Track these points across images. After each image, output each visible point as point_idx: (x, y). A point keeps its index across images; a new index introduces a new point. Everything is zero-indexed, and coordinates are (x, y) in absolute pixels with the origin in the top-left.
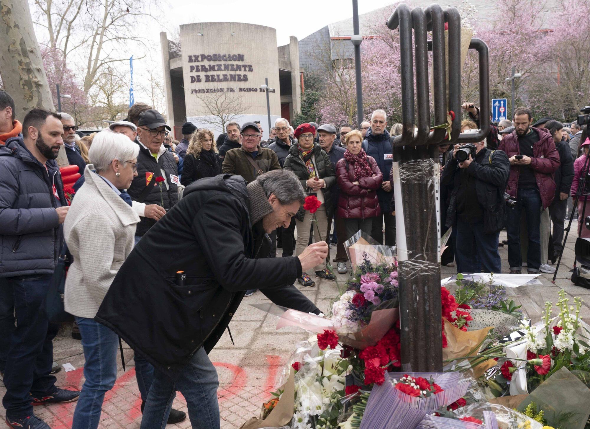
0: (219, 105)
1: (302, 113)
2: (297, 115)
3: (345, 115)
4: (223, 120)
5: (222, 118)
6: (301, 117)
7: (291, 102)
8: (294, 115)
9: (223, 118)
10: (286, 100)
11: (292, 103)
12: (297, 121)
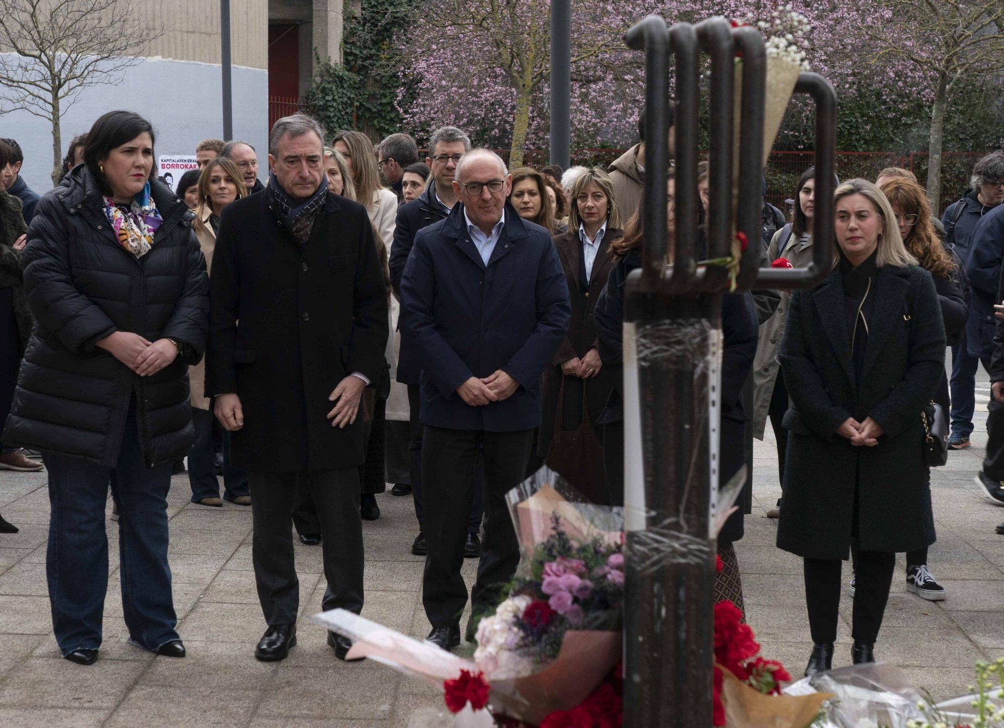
0: (43, 18)
1: (347, 62)
2: (327, 70)
3: (504, 84)
4: (55, 76)
5: (50, 68)
6: (341, 79)
7: (308, 21)
8: (316, 69)
9: (57, 67)
10: (286, 14)
11: (310, 23)
12: (324, 90)
